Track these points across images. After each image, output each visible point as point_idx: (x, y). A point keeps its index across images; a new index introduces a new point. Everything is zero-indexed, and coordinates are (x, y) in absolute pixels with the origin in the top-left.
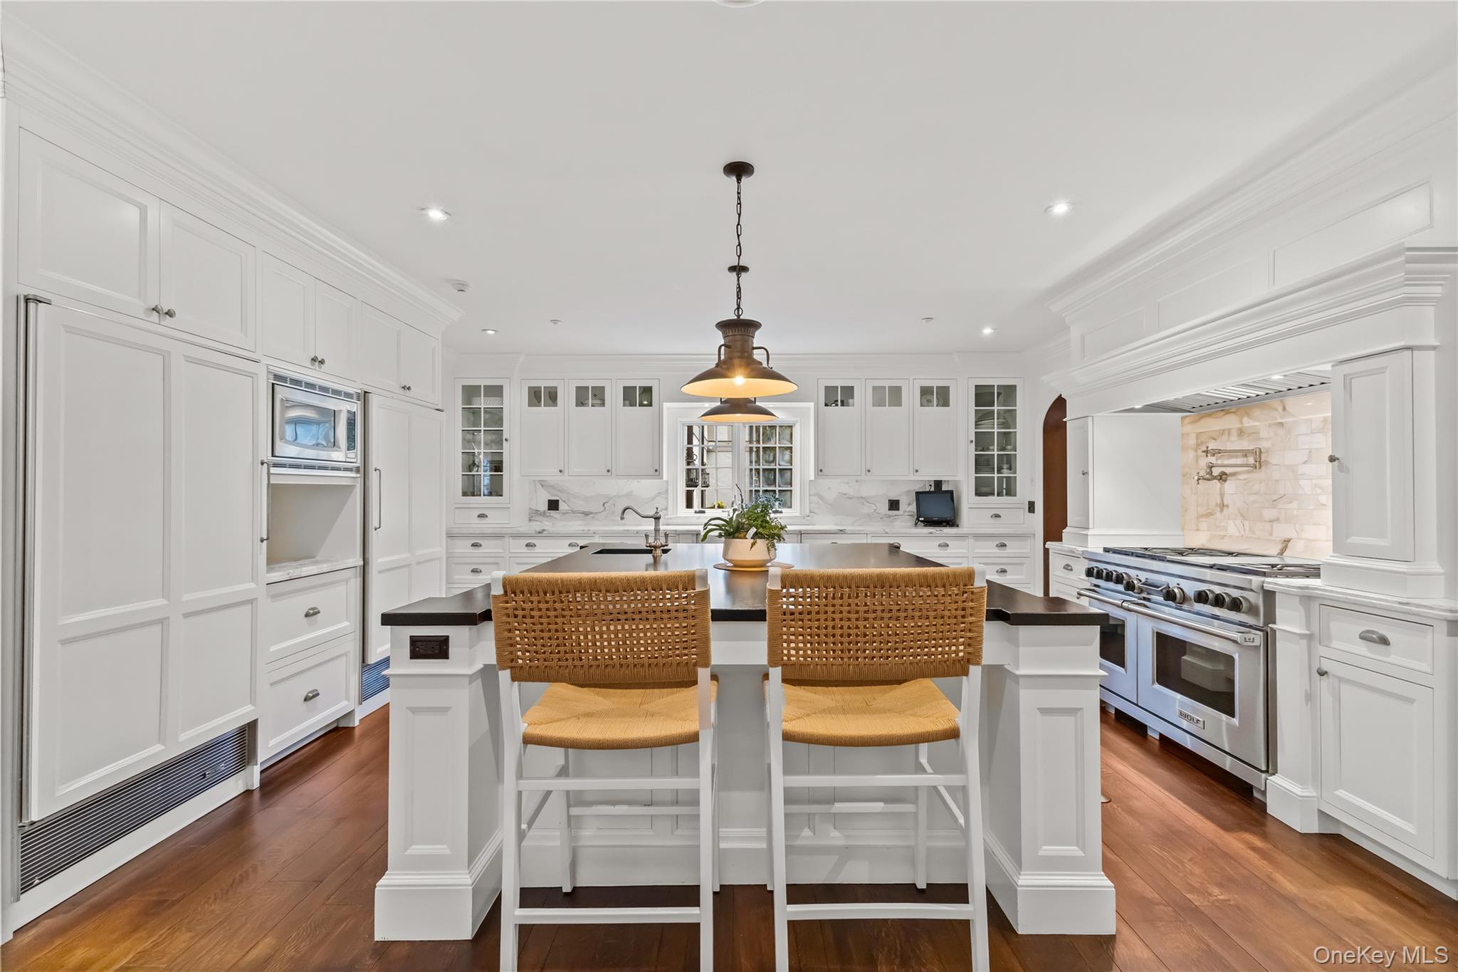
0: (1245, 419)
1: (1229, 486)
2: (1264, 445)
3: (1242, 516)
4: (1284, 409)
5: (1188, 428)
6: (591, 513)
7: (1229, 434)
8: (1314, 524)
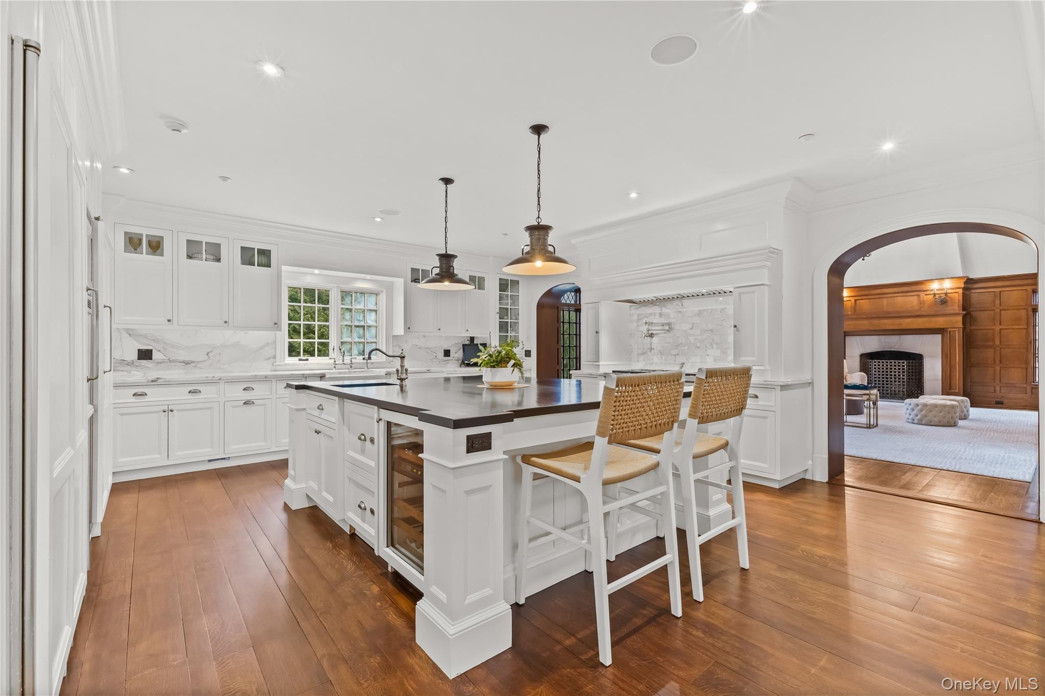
0: (663, 309)
1: (655, 340)
2: (672, 321)
3: (661, 353)
4: (682, 305)
5: (633, 311)
6: (193, 362)
7: (655, 315)
8: (695, 355)
